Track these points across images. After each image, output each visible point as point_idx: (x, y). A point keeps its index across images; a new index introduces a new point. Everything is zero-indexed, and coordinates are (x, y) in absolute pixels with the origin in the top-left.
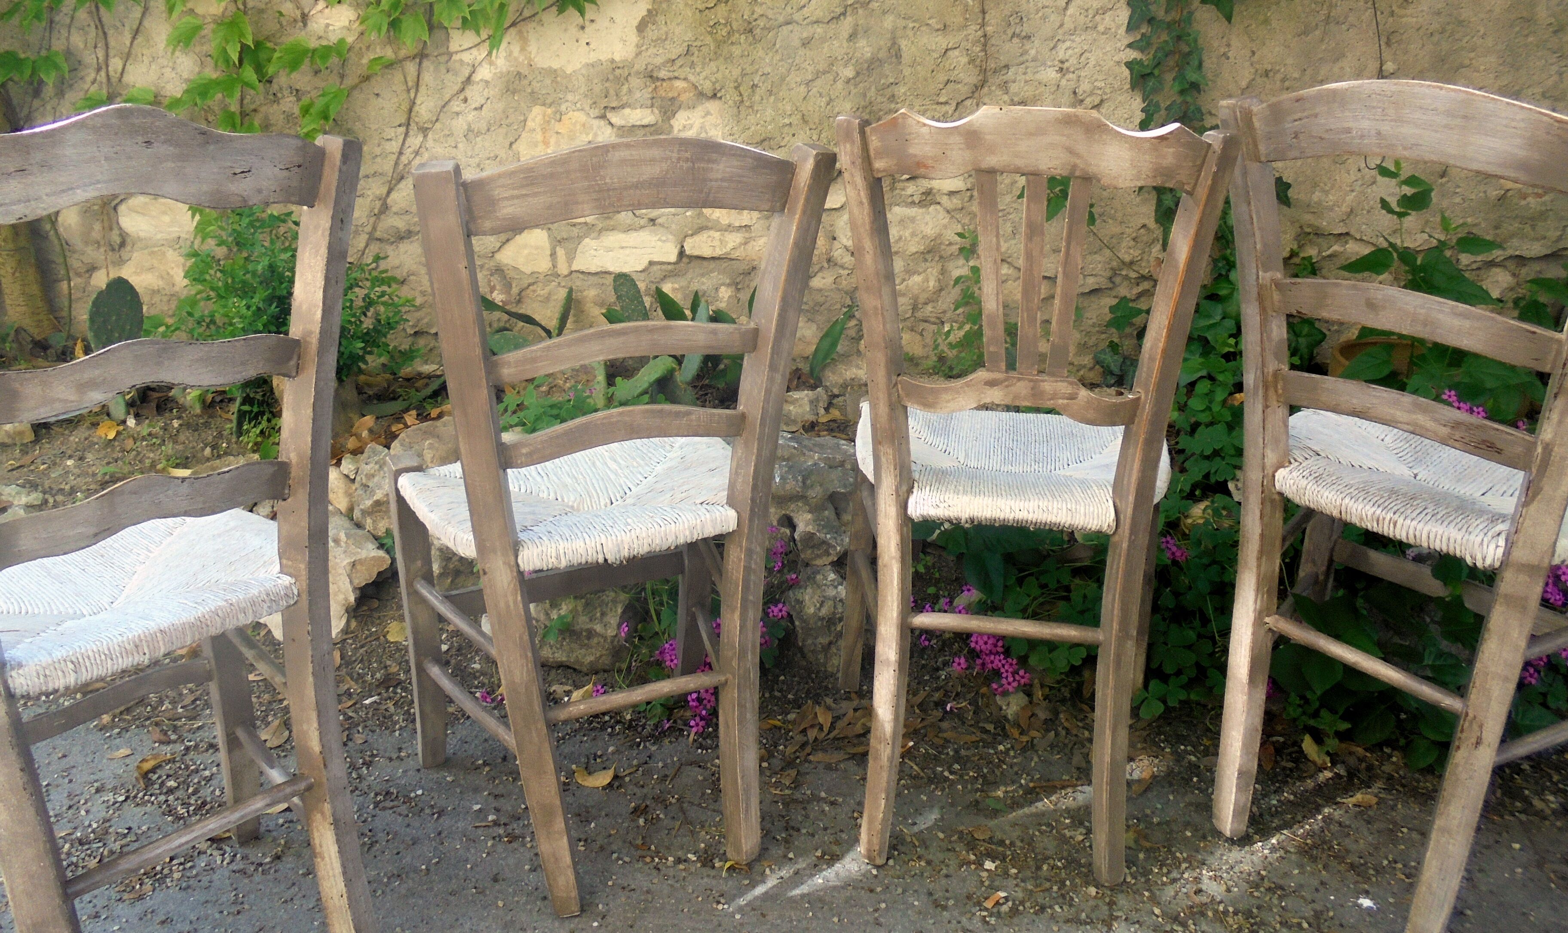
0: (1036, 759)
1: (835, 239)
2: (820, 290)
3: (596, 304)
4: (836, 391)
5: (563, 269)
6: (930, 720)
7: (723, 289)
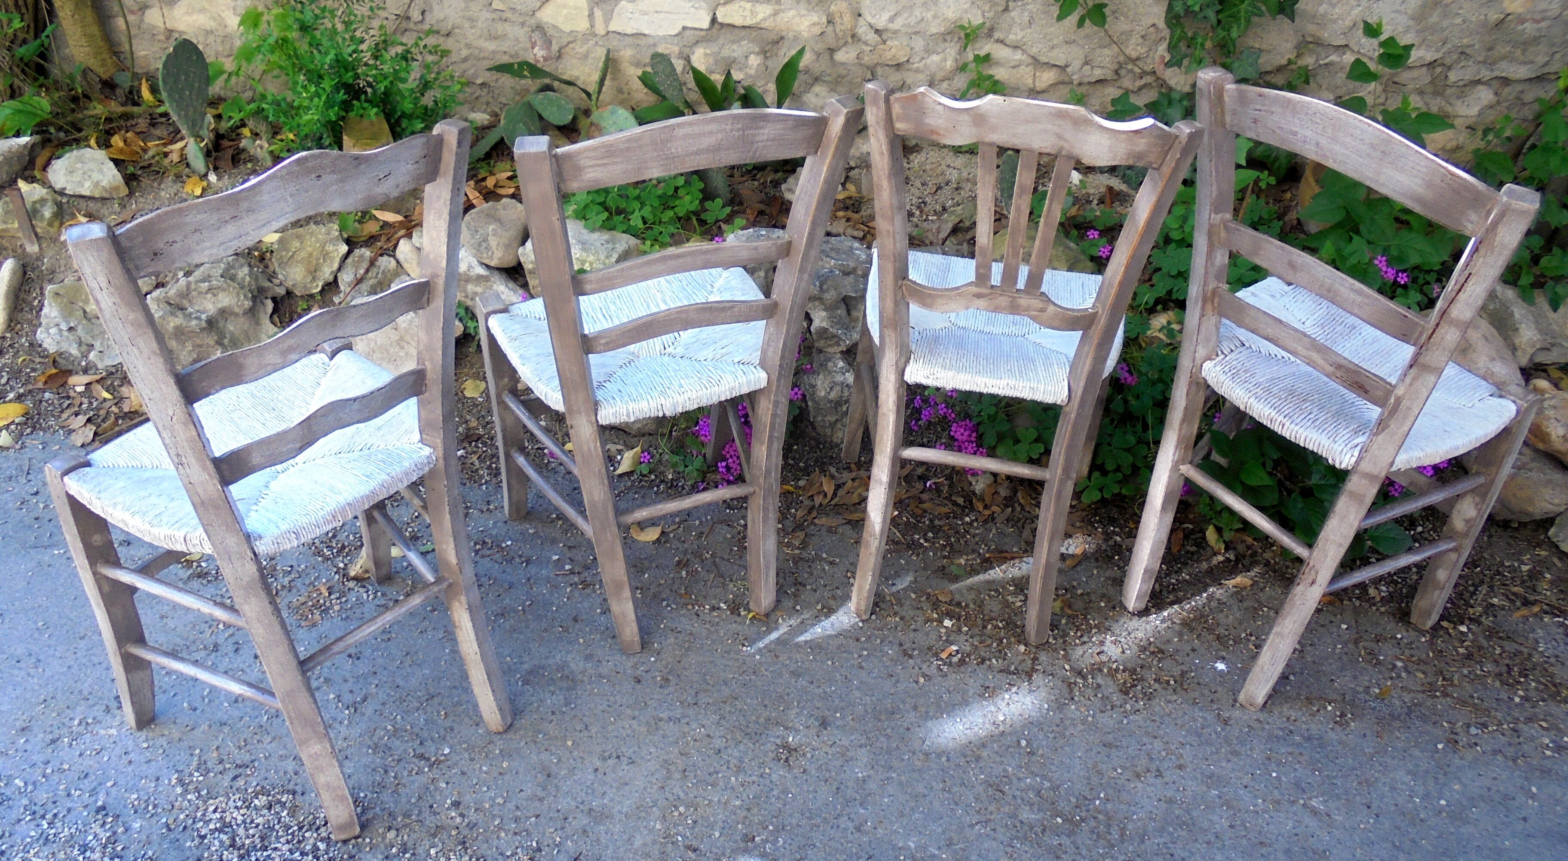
0: (994, 531)
1: (860, 15)
2: (844, 64)
3: (631, 64)
4: (853, 164)
5: (600, 29)
6: (914, 492)
7: (752, 57)
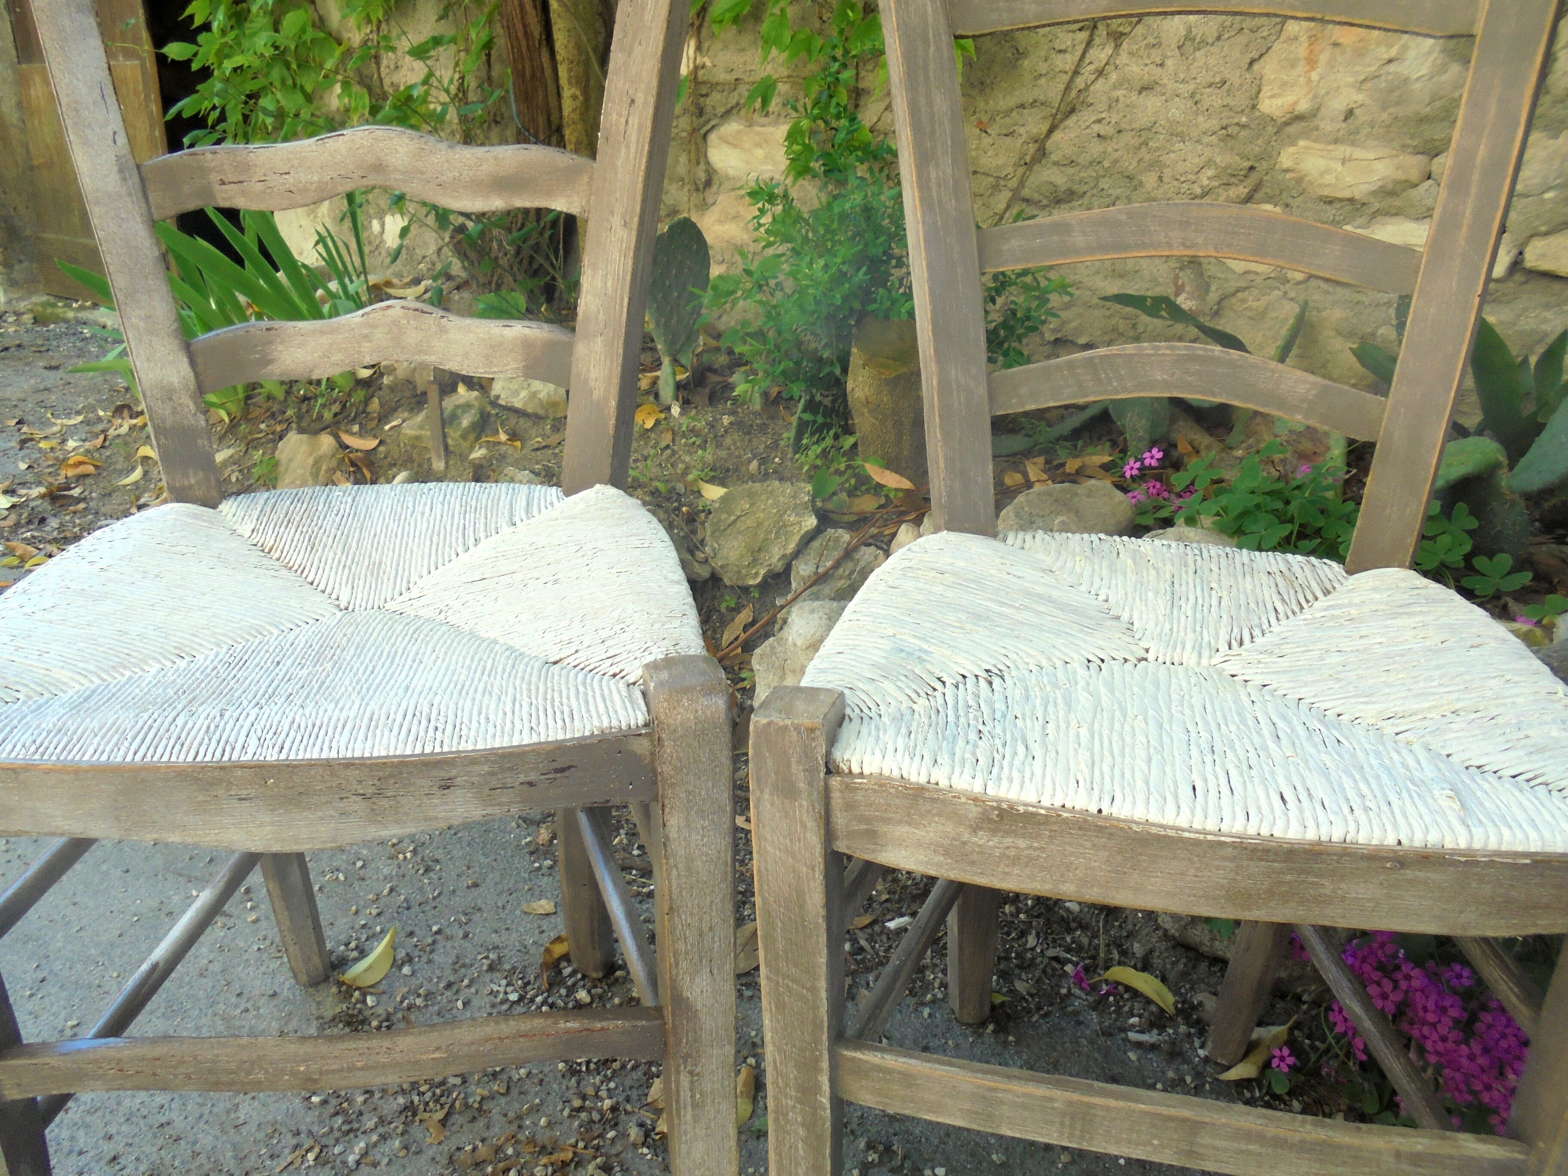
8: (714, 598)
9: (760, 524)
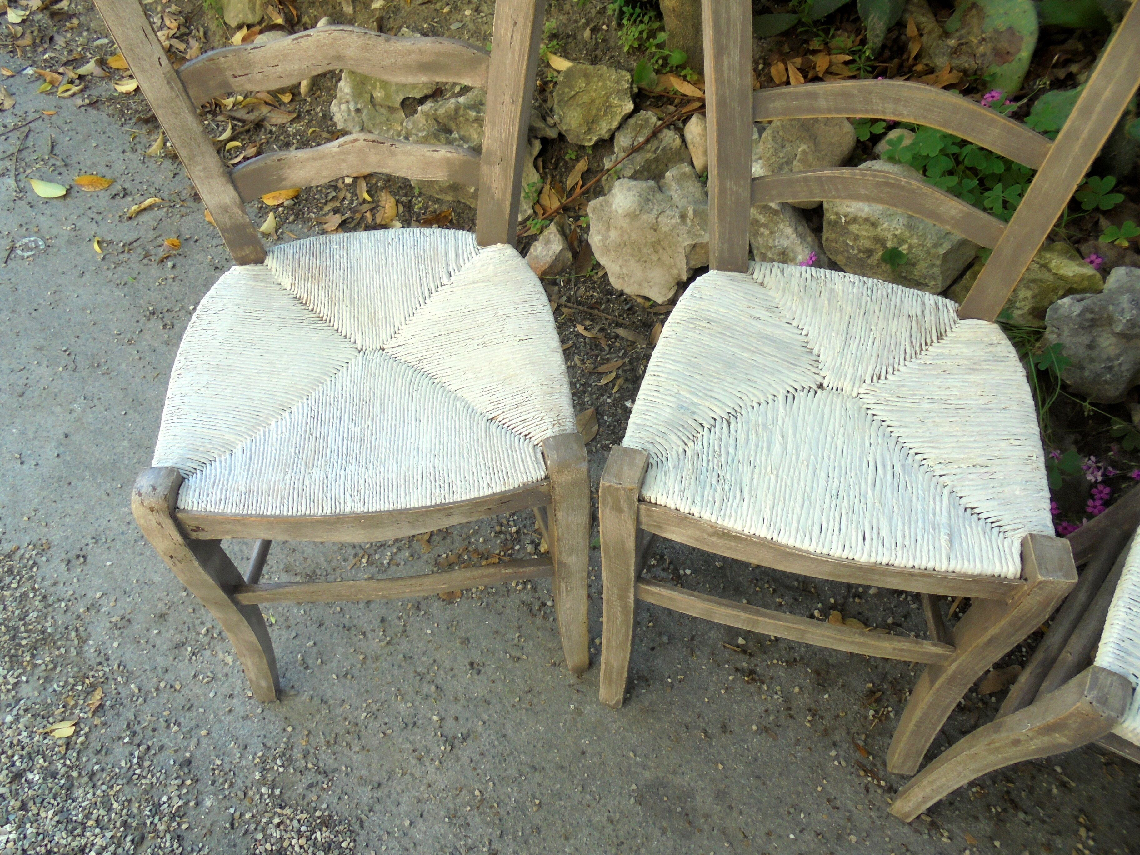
8: (561, 149)
9: (593, 101)
